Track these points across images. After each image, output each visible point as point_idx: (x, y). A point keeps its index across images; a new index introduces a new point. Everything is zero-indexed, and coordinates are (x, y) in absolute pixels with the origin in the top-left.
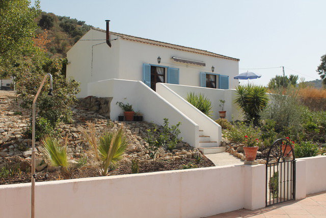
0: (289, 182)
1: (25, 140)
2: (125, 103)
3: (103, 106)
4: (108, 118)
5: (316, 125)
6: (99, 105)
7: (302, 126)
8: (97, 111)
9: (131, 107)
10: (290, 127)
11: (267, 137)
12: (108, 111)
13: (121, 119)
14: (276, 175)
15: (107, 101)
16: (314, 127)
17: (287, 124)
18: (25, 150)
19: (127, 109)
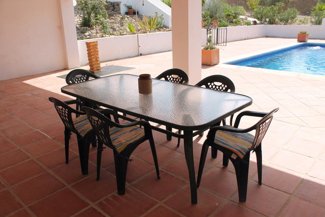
0: (220, 37)
1: (83, 28)
2: (128, 4)
3: (116, 7)
4: (120, 13)
5: (231, 14)
6: (113, 6)
7: (224, 14)
8: (113, 10)
9: (131, 7)
10: (218, 15)
11: (205, 20)
12: (119, 10)
13: (127, 13)
14: (210, 37)
15: (118, 4)
16: (229, 15)
17: (216, 14)
18: (84, 33)
19: (129, 8)
